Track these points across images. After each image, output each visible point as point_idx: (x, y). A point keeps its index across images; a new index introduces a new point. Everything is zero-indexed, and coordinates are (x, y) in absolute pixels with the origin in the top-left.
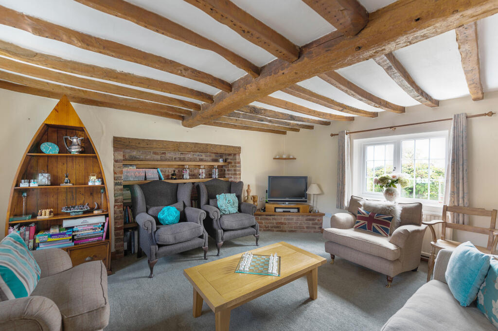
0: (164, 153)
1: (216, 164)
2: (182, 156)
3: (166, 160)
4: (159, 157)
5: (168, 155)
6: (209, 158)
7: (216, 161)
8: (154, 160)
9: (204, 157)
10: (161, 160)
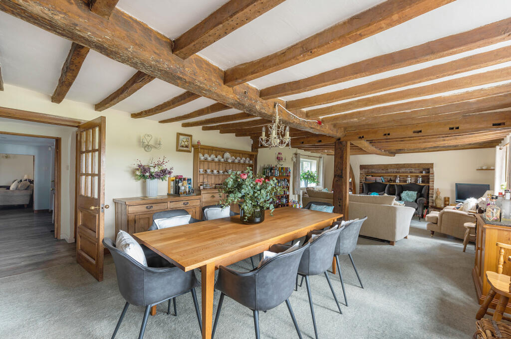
0: (387, 170)
1: (420, 175)
2: (398, 171)
3: (388, 173)
4: (384, 172)
5: (389, 170)
6: (418, 171)
7: (422, 172)
8: (382, 173)
9: (413, 170)
10: (386, 173)
